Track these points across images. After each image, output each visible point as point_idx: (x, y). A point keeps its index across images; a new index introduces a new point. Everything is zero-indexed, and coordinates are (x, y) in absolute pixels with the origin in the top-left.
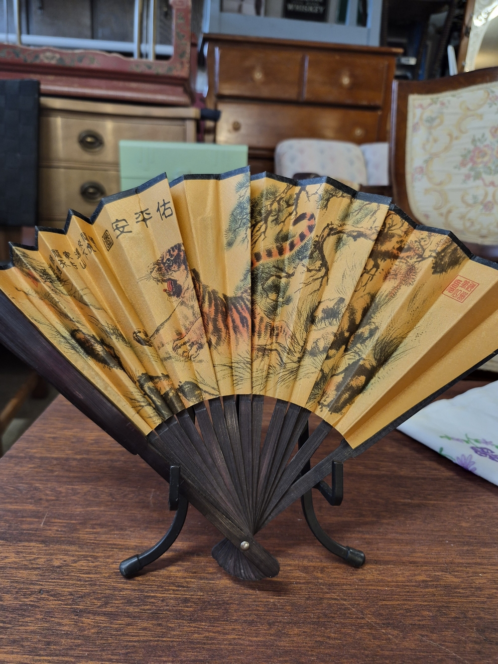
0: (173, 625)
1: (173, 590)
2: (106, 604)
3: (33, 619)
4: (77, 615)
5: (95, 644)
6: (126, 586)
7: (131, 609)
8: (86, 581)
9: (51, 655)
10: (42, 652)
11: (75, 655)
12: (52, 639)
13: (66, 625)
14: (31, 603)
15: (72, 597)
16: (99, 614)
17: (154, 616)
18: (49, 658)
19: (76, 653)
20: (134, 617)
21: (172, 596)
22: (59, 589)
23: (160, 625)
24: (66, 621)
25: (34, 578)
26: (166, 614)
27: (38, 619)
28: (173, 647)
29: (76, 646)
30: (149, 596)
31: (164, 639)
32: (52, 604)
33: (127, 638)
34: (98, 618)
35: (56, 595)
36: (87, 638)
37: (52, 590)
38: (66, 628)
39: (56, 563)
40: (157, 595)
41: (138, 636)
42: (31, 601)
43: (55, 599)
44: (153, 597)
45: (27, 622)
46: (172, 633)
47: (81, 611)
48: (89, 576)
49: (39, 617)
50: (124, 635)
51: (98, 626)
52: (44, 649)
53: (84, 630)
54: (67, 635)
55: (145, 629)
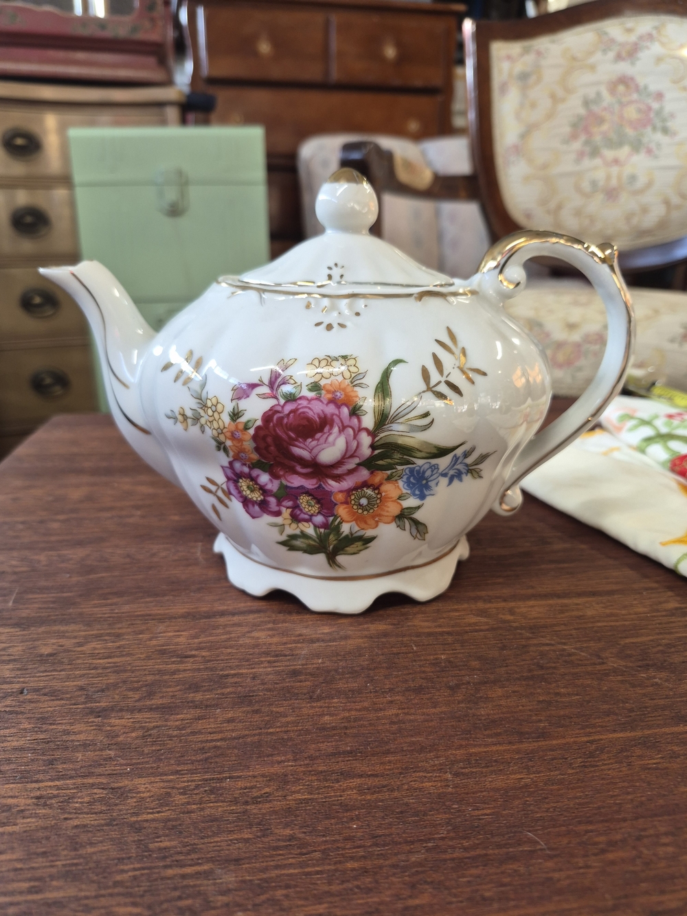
0: (282, 709)
1: (269, 662)
2: (150, 695)
3: (13, 730)
4: (99, 717)
5: (142, 753)
6: (182, 667)
7: (199, 697)
8: (106, 668)
9: (58, 779)
10: (41, 777)
11: (107, 773)
12: (58, 754)
13: (80, 733)
14: (8, 709)
15: (85, 693)
16: (140, 711)
17: (245, 699)
18: (57, 783)
19: (109, 769)
20: (207, 706)
21: (269, 669)
22: (57, 685)
23: (257, 712)
24: (77, 727)
25: (7, 674)
26: (265, 695)
27: (25, 729)
28: (290, 739)
29: (105, 760)
30: (227, 676)
31: (271, 730)
32: (48, 706)
33: (202, 738)
34: (138, 716)
35: (54, 694)
36: (122, 747)
37: (45, 687)
38: (82, 737)
39: (46, 650)
40: (241, 671)
41: (221, 732)
42: (7, 706)
43: (52, 698)
44: (234, 675)
45: (5, 736)
46: (283, 720)
47: (105, 710)
48: (110, 660)
49: (26, 726)
50: (193, 733)
51: (142, 728)
52: (44, 772)
53: (117, 736)
54: (85, 746)
55: (229, 721)
